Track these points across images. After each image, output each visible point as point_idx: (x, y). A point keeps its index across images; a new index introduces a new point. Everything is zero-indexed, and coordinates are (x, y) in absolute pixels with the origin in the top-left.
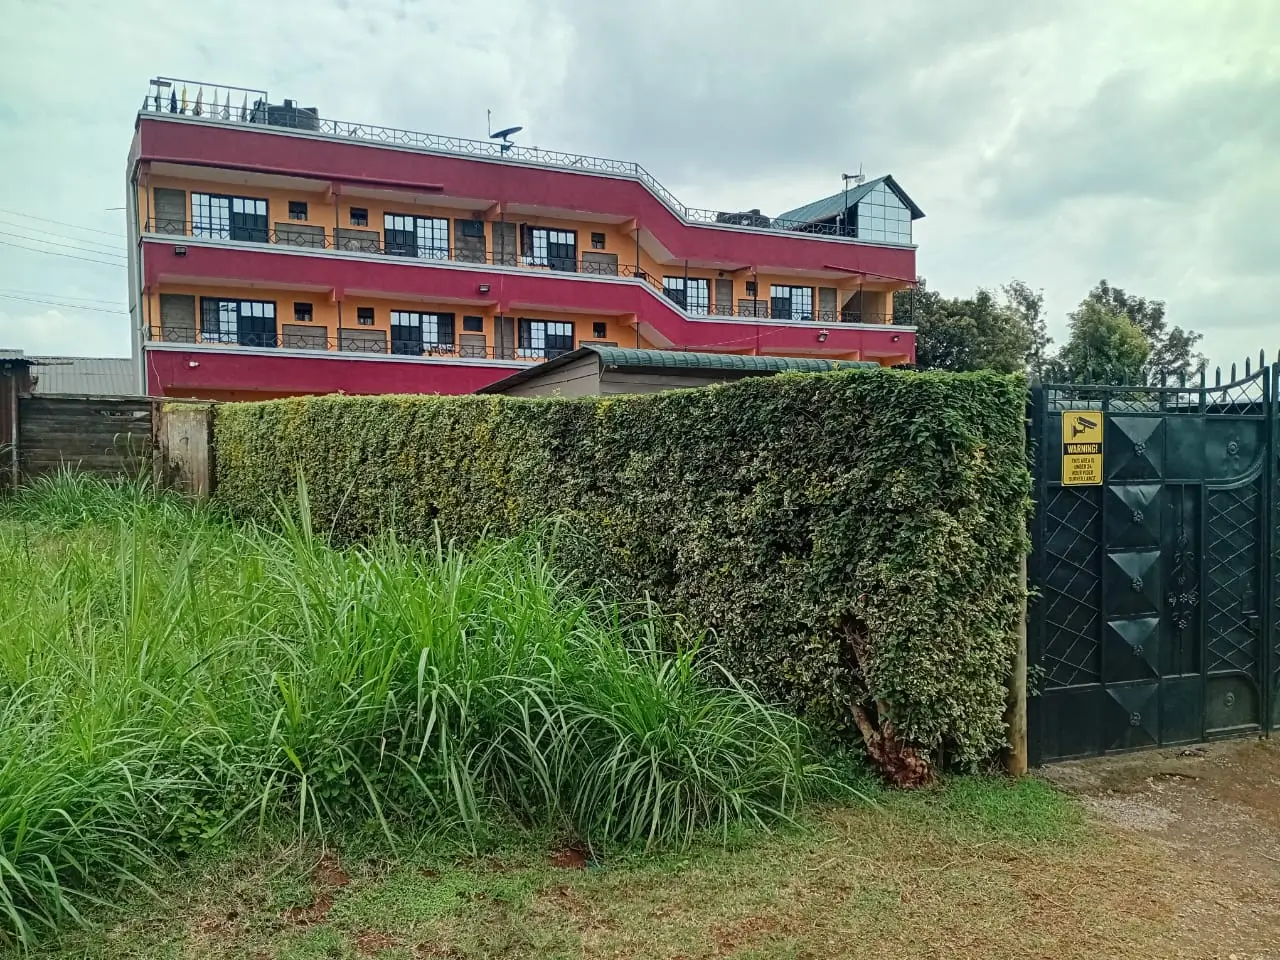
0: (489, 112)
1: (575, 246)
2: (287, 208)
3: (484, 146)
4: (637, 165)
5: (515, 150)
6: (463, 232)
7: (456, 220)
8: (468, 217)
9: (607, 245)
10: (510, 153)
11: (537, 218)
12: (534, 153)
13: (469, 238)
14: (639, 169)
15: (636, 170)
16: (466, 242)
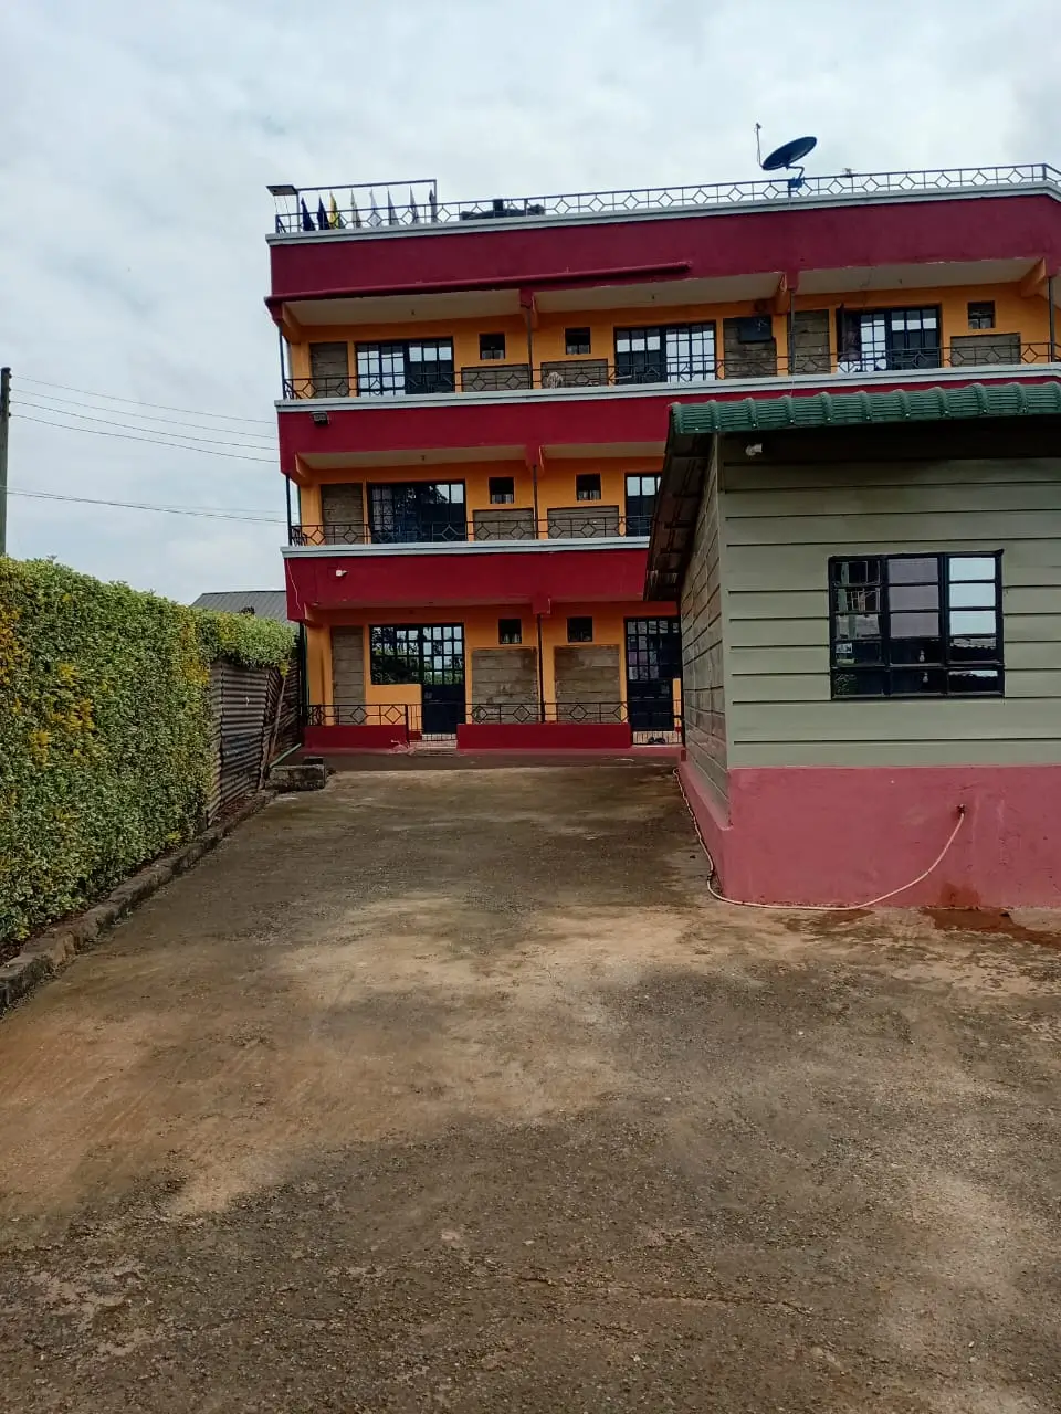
0: (759, 127)
1: (938, 332)
2: (477, 341)
3: (759, 188)
4: (1044, 166)
5: (813, 184)
6: (738, 338)
7: (726, 322)
8: (747, 313)
9: (997, 322)
10: (803, 191)
11: (865, 294)
12: (847, 182)
13: (748, 346)
14: (1049, 173)
15: (1045, 177)
16: (744, 353)
